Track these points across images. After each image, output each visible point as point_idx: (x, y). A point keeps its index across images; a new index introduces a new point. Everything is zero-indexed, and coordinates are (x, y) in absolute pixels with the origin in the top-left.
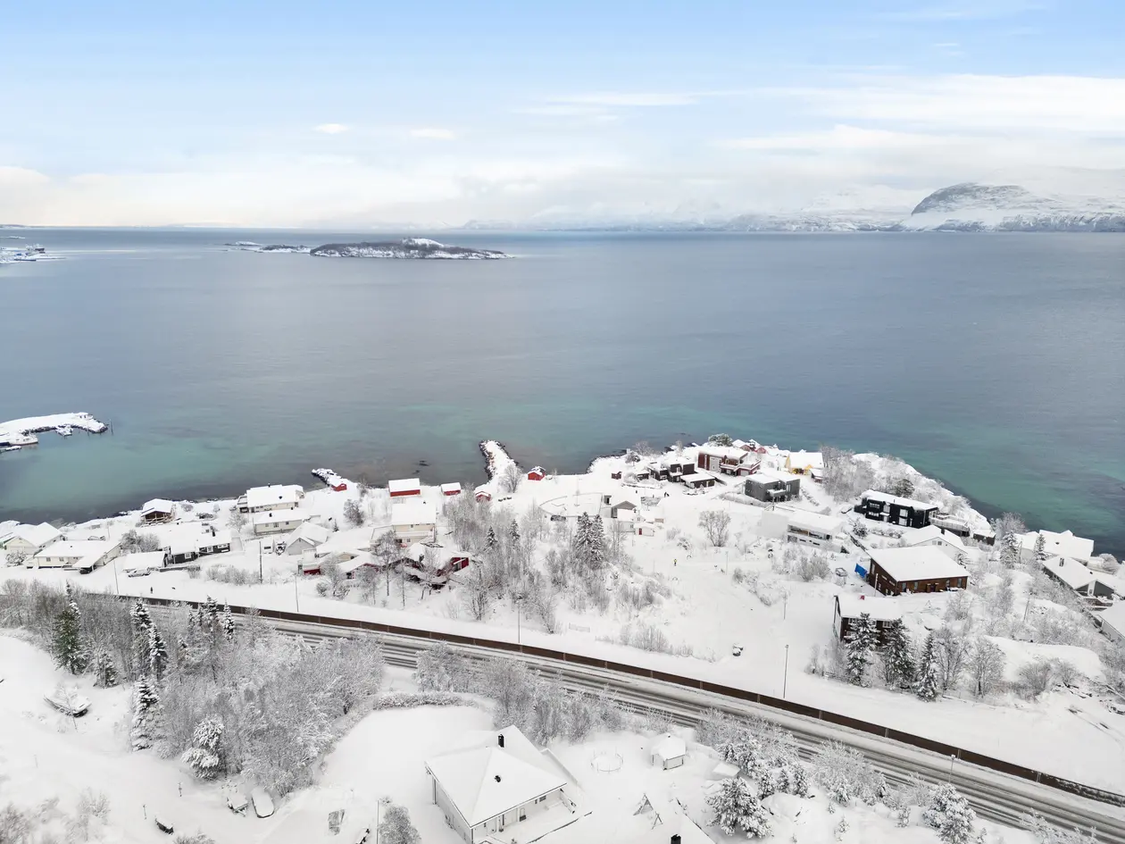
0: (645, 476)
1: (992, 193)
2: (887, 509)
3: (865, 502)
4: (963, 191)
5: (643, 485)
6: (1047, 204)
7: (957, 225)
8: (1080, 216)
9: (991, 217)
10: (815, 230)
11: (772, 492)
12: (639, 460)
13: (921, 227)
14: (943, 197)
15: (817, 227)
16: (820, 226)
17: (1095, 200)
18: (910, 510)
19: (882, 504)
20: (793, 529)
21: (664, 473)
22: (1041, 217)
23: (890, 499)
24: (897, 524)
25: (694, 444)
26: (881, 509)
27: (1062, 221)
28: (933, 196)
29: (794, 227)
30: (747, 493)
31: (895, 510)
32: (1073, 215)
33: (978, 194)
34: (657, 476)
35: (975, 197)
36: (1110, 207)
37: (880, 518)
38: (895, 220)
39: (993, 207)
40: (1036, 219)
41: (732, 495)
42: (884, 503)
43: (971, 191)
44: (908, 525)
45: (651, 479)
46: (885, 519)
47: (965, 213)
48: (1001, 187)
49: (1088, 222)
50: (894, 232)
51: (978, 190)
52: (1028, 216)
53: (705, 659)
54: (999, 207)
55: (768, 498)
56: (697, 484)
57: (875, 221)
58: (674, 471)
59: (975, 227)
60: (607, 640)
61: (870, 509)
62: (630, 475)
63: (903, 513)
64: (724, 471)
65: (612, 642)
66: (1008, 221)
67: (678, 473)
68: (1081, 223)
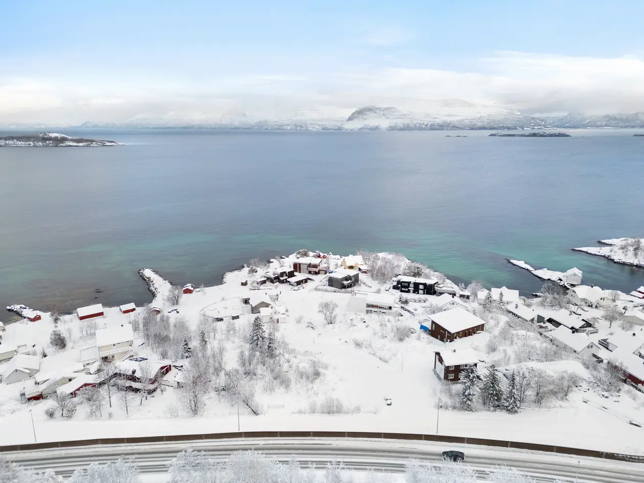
0: (264, 282)
1: (382, 111)
2: (412, 285)
3: (399, 282)
4: (370, 109)
5: (264, 288)
6: (407, 116)
7: (369, 127)
8: (422, 122)
9: (384, 123)
10: (300, 129)
11: (346, 283)
12: (256, 272)
13: (352, 128)
14: (360, 113)
15: (301, 128)
16: (302, 127)
17: (428, 115)
18: (425, 284)
19: (409, 283)
20: (368, 306)
21: (275, 278)
22: (406, 123)
23: (412, 280)
24: (418, 293)
25: (283, 257)
26: (408, 286)
27: (415, 125)
28: (356, 112)
29: (289, 128)
30: (329, 285)
31: (416, 285)
32: (419, 122)
33: (376, 111)
34: (272, 281)
35: (375, 113)
36: (435, 118)
37: (408, 291)
38: (339, 124)
39: (384, 118)
40: (403, 124)
41: (320, 287)
42: (410, 282)
43: (372, 110)
44: (424, 294)
45: (268, 283)
46: (411, 291)
47: (372, 121)
48: (387, 108)
49: (426, 125)
50: (339, 131)
51: (376, 109)
52: (400, 122)
53: (371, 412)
54: (388, 118)
55: (344, 287)
56: (299, 283)
57: (328, 125)
58: (282, 276)
59: (377, 128)
60: (300, 412)
61: (403, 287)
62: (254, 282)
63: (421, 287)
64: (310, 272)
65: (305, 413)
66: (391, 125)
67: (285, 277)
68: (423, 126)
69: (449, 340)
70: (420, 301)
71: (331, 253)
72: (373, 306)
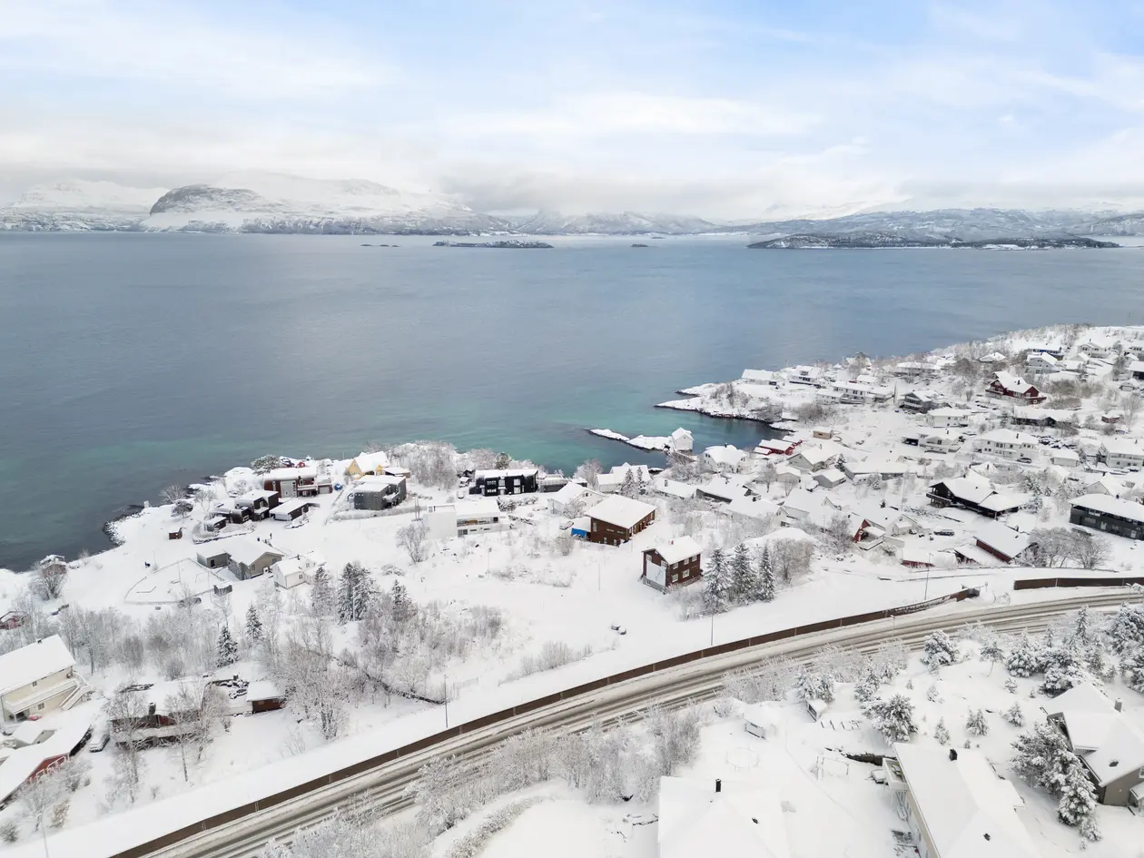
0: (222, 525)
1: (227, 195)
2: (502, 483)
3: (480, 481)
4: (198, 192)
5: (228, 534)
6: (280, 208)
7: (201, 227)
8: (309, 220)
9: (234, 220)
10: (38, 230)
11: (390, 498)
12: (190, 509)
13: (166, 227)
14: (179, 197)
15: (39, 226)
16: (43, 225)
17: (317, 206)
18: (521, 478)
19: (497, 479)
20: (460, 523)
21: (245, 513)
22: (276, 221)
23: (502, 474)
24: (513, 493)
25: (212, 477)
26: (496, 486)
27: (296, 224)
28: (168, 196)
29: (9, 226)
30: (356, 508)
31: (509, 481)
32: (303, 219)
33: (213, 196)
34: (237, 519)
35: (212, 199)
36: (331, 213)
37: (497, 493)
38: (133, 218)
39: (230, 209)
40: (272, 222)
41: (340, 514)
42: (499, 478)
43: (205, 193)
44: (521, 492)
45: (231, 526)
46: (502, 492)
47: (207, 215)
48: (235, 191)
49: (317, 225)
50: (133, 232)
51: (213, 192)
52: (266, 219)
53: (608, 649)
54: (237, 210)
55: (388, 505)
56: (295, 514)
57: (108, 220)
58: (258, 508)
59: (219, 228)
60: (510, 679)
61: (487, 487)
62: (197, 529)
63: (517, 482)
64: (300, 494)
66: (249, 222)
67: (263, 509)
68: (312, 227)
69: (622, 541)
70: (527, 503)
71: (308, 458)
72: (467, 522)
